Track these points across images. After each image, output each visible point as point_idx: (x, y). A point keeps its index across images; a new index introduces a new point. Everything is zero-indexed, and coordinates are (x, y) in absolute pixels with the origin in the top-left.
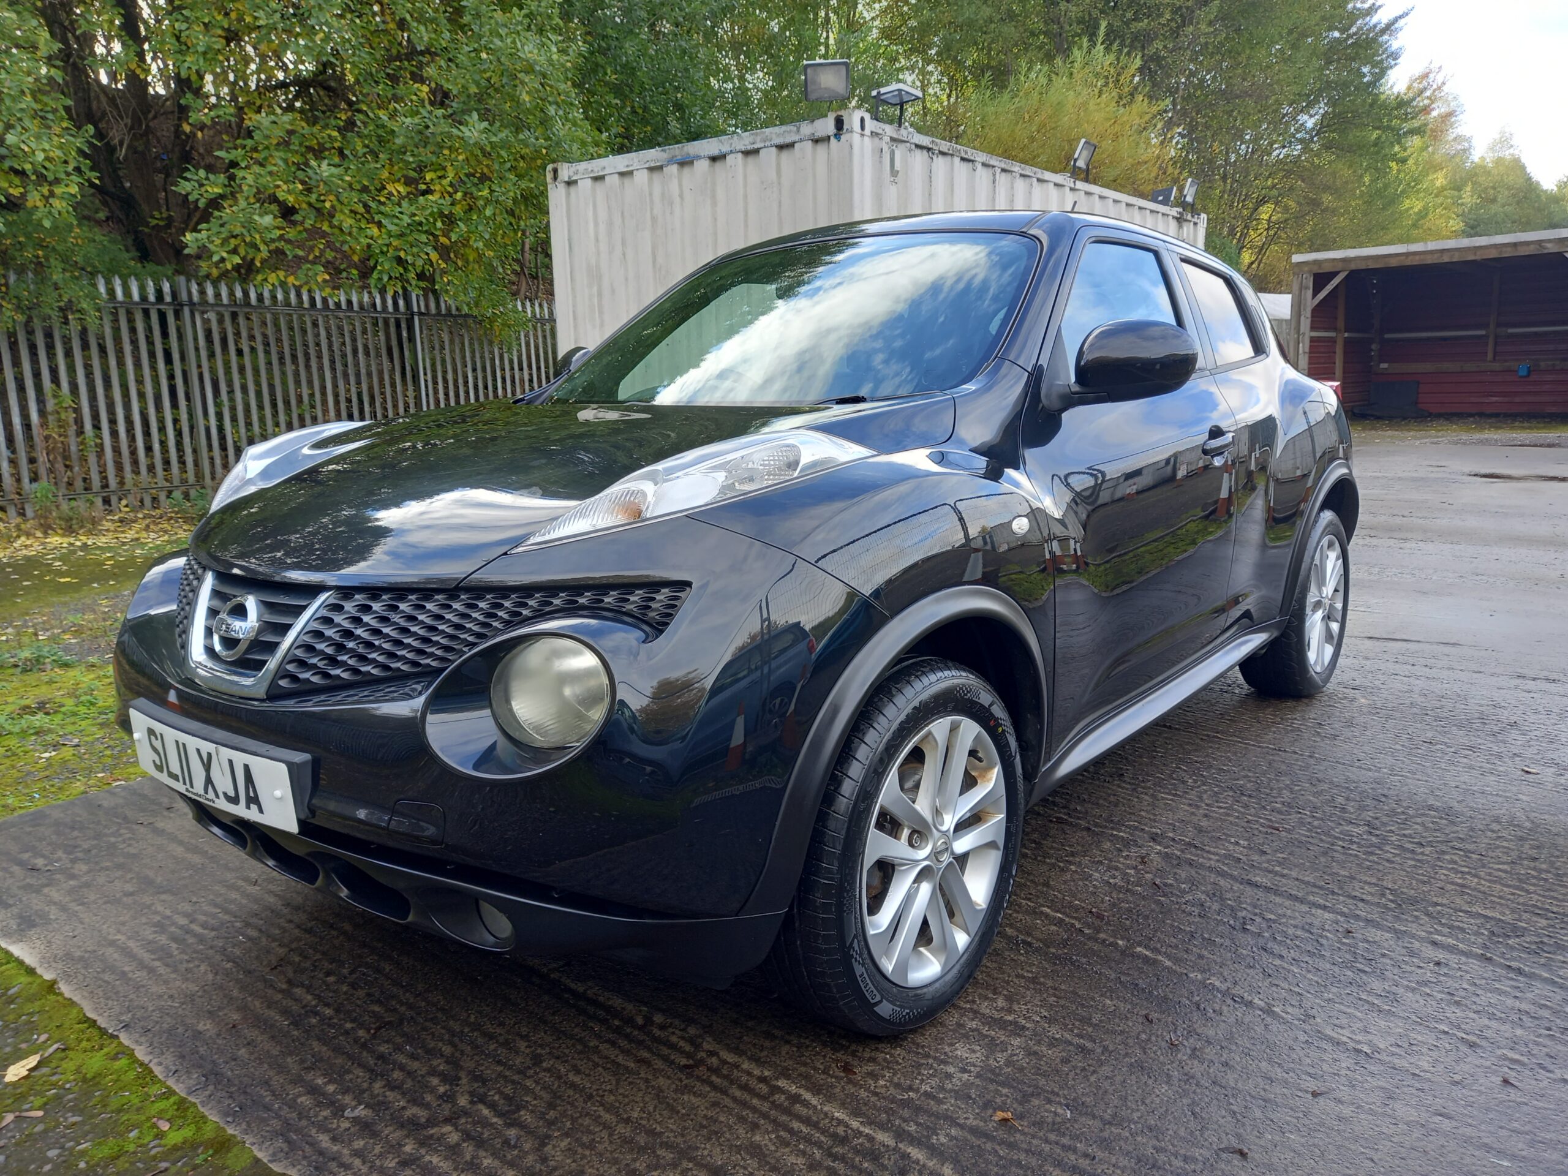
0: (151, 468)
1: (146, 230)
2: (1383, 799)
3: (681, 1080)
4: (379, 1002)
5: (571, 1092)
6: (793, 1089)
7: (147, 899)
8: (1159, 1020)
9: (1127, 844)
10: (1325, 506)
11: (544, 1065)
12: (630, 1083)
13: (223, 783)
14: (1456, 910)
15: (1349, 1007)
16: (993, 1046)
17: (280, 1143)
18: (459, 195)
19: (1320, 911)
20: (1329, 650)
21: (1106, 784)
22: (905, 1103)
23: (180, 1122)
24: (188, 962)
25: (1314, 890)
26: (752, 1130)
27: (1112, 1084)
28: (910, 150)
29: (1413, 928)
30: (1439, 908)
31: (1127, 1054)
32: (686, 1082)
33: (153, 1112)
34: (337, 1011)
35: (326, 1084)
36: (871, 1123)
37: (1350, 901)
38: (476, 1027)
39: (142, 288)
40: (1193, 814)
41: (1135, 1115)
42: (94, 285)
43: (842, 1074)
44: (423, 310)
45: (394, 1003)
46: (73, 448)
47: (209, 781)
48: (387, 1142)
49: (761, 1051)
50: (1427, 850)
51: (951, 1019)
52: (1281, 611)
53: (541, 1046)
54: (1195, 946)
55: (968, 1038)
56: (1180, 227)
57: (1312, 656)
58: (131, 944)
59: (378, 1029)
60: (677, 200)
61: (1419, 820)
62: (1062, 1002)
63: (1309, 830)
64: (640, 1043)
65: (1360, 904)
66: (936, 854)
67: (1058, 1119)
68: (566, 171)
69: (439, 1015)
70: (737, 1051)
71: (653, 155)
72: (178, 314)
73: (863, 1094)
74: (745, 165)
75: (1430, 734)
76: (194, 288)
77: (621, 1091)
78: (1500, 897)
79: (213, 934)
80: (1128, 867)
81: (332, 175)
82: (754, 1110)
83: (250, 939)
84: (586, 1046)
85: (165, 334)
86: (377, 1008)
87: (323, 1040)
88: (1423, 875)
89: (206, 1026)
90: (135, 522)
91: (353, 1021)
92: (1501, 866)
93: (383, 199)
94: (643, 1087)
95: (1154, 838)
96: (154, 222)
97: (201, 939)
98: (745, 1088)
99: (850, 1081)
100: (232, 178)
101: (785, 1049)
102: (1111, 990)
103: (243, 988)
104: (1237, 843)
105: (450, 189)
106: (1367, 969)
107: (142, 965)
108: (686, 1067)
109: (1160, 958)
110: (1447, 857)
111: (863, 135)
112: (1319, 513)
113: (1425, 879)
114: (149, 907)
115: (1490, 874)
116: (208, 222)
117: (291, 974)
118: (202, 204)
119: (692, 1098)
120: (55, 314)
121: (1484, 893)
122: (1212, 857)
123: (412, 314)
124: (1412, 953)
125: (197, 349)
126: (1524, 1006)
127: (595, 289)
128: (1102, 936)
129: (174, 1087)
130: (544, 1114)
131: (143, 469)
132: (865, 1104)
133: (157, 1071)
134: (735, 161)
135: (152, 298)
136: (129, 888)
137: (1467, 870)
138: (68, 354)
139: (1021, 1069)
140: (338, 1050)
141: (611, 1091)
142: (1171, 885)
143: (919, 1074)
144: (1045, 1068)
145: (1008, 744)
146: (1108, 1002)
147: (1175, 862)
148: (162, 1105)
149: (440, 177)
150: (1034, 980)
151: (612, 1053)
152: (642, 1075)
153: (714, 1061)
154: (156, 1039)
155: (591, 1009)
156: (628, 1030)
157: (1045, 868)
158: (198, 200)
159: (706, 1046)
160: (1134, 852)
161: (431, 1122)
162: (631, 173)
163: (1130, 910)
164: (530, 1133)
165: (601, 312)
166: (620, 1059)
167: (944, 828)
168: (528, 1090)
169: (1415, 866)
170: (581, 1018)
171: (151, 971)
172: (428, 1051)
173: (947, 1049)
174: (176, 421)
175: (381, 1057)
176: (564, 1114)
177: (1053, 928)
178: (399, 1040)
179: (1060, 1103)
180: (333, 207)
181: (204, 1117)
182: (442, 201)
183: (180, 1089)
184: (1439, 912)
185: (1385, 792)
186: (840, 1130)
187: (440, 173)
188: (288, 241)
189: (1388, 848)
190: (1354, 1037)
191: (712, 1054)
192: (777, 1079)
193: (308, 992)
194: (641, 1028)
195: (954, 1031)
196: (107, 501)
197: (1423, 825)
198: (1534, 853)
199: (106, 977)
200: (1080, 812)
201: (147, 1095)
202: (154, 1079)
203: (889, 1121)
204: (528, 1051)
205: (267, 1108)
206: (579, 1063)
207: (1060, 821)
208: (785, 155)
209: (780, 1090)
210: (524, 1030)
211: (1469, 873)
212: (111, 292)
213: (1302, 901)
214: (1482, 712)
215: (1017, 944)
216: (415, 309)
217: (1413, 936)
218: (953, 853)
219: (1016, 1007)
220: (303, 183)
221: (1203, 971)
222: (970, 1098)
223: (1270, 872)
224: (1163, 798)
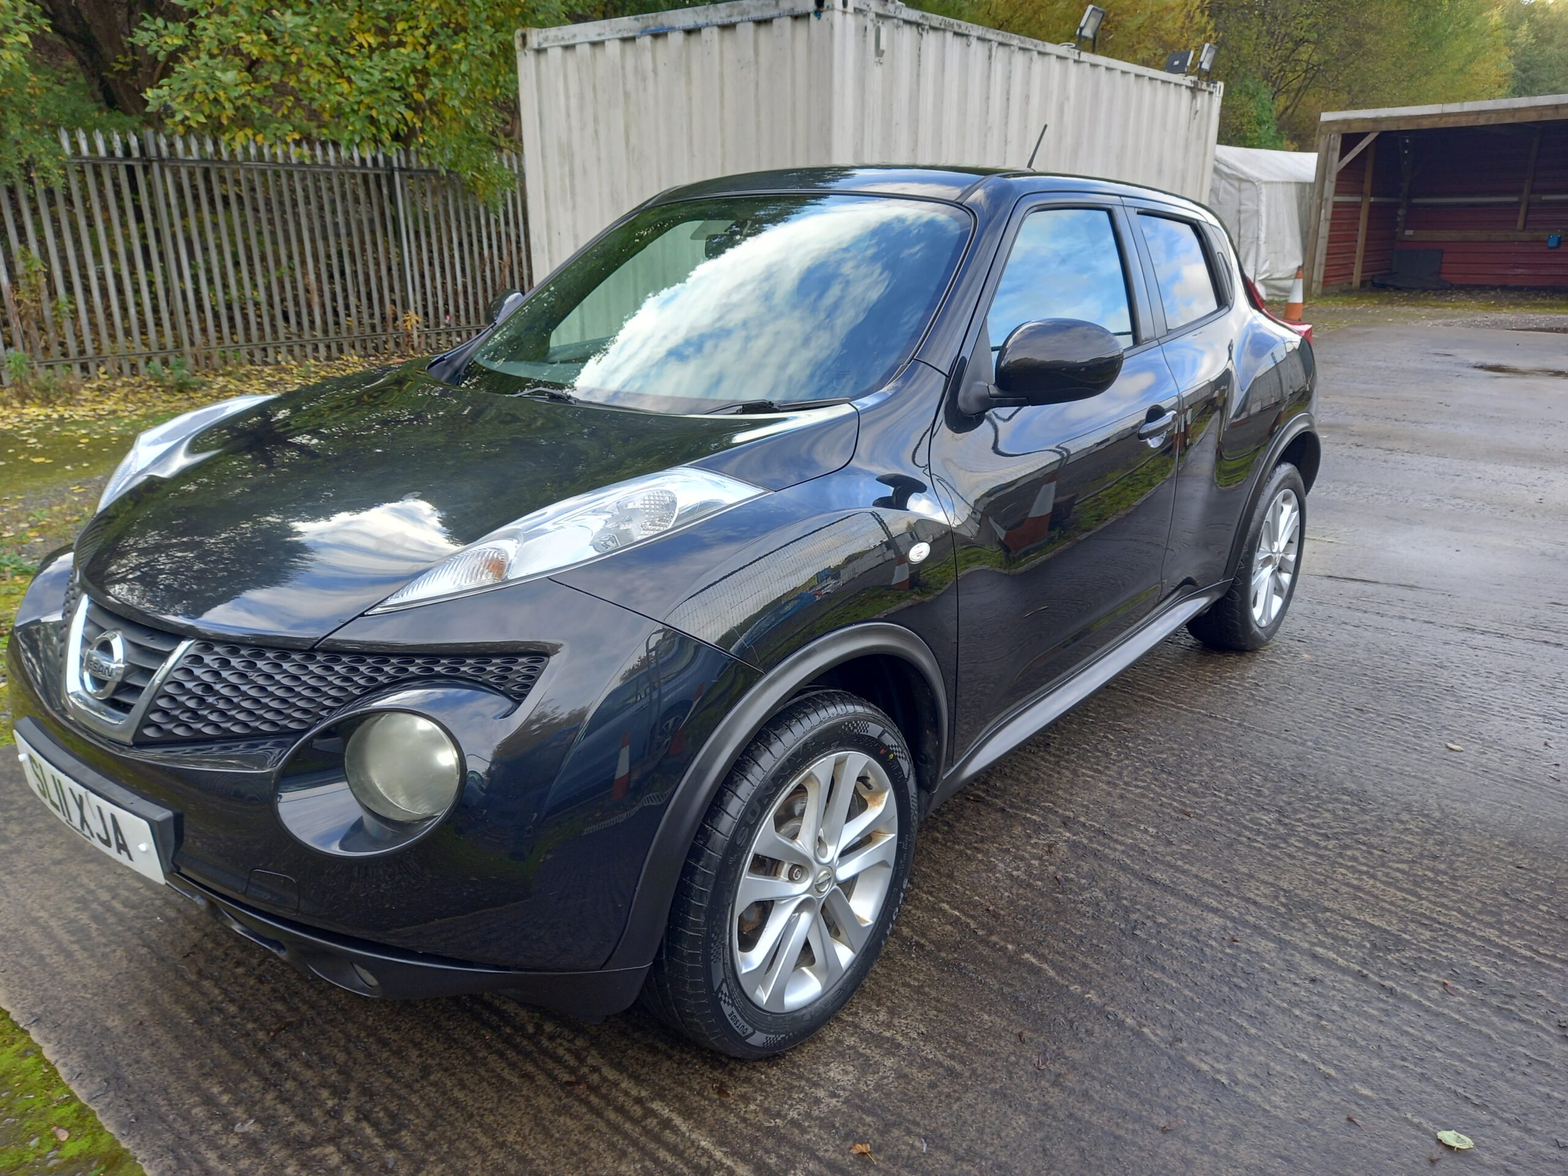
0: (128, 333)
1: (111, 76)
2: (1301, 780)
3: (560, 1099)
4: (283, 999)
5: (452, 1110)
6: (666, 1113)
7: (73, 868)
8: (1031, 1040)
9: (1038, 828)
10: (1284, 458)
11: (432, 1078)
12: (512, 1101)
13: (96, 826)
14: (1344, 917)
15: (1218, 1029)
16: (866, 1066)
17: (169, 1161)
18: (432, 48)
19: (1211, 915)
20: (1277, 602)
21: (1031, 756)
22: (770, 1132)
23: (78, 1132)
24: (105, 945)
25: (1210, 889)
26: (620, 1159)
27: (972, 1114)
28: (898, 27)
29: (1296, 938)
30: (1328, 914)
31: (993, 1080)
32: (565, 1101)
33: (54, 1120)
34: (242, 1008)
35: (221, 1093)
36: (734, 1153)
37: (1242, 904)
38: (372, 1032)
39: (108, 142)
40: (1109, 794)
41: (989, 1149)
42: (57, 141)
43: (716, 1096)
44: (404, 165)
45: (297, 1000)
46: (47, 313)
47: (83, 820)
48: (271, 1162)
49: (643, 1067)
50: (1331, 844)
51: (831, 1034)
52: (1225, 574)
53: (432, 1056)
54: (1082, 953)
55: (843, 1057)
56: (1194, 97)
57: (1257, 612)
58: (53, 923)
59: (277, 1031)
60: (650, 75)
61: (1330, 806)
62: (942, 1016)
63: (1220, 817)
64: (527, 1055)
65: (1252, 908)
66: (817, 887)
67: (914, 1153)
68: (535, 37)
69: (339, 1016)
70: (619, 1067)
71: (626, 24)
72: (146, 170)
73: (732, 1119)
74: (721, 41)
75: (1363, 700)
76: (163, 143)
77: (501, 1110)
78: (1392, 903)
79: (133, 913)
80: (1034, 857)
81: (296, 26)
82: (626, 1136)
83: (168, 920)
84: (475, 1057)
85: (134, 189)
86: (279, 1006)
87: (224, 1043)
88: (1322, 875)
89: (115, 1022)
90: (113, 390)
91: (255, 1021)
92: (1400, 866)
93: (352, 52)
94: (523, 1107)
95: (1066, 823)
96: (118, 67)
97: (121, 920)
98: (620, 1110)
99: (722, 1105)
100: (192, 26)
101: (667, 1064)
102: (991, 1004)
103: (154, 979)
104: (1146, 831)
105: (423, 41)
106: (1243, 985)
107: (61, 950)
108: (568, 1083)
109: (1045, 966)
110: (1349, 853)
111: (844, 13)
112: (1274, 468)
113: (1322, 878)
114: (75, 878)
115: (1387, 875)
116: (169, 77)
117: (201, 964)
118: (162, 56)
119: (568, 1120)
120: (16, 172)
121: (1377, 897)
122: (1118, 847)
123: (392, 170)
124: (1291, 967)
125: (168, 205)
126: (1387, 1032)
127: (567, 169)
128: (994, 938)
129: (76, 1093)
130: (424, 1134)
131: (120, 334)
132: (732, 1132)
133: (62, 1072)
134: (711, 35)
135: (119, 153)
136: (58, 854)
137: (1365, 869)
138: (35, 211)
139: (888, 1095)
140: (236, 1054)
141: (491, 1111)
142: (1072, 880)
143: (790, 1098)
144: (911, 1094)
145: (900, 769)
146: (986, 1017)
147: (1080, 852)
148: (63, 1112)
149: (410, 28)
150: (919, 990)
151: (499, 1065)
152: (524, 1092)
153: (595, 1078)
154: (65, 1036)
155: (486, 1015)
156: (518, 1040)
157: (953, 855)
158: (157, 52)
159: (590, 1061)
160: (1043, 839)
161: (316, 1142)
162: (602, 43)
163: (1026, 908)
164: (408, 1156)
165: (573, 194)
166: (506, 1074)
167: (825, 860)
168: (412, 1107)
169: (1314, 863)
170: (475, 1024)
171: (69, 955)
172: (323, 1059)
173: (822, 1069)
174: (151, 284)
175: (277, 1065)
176: (443, 1136)
177: (949, 928)
178: (296, 1044)
179: (919, 1135)
180: (299, 61)
181: (101, 1127)
182: (414, 55)
183: (81, 1094)
184: (1327, 920)
185: (1305, 771)
186: (704, 1161)
187: (412, 23)
188: (253, 98)
189: (1292, 840)
190: (1216, 1065)
191: (595, 1069)
192: (653, 1100)
193: (216, 985)
194: (530, 1038)
195: (832, 1048)
196: (84, 368)
197: (1333, 812)
198: (1436, 850)
199: (25, 961)
200: (999, 789)
201: (49, 1097)
202: (59, 1083)
203: (752, 1151)
204: (419, 1060)
205: (162, 1119)
206: (465, 1076)
207: (978, 799)
208: (763, 31)
209: (652, 1113)
210: (418, 1037)
211: (1367, 873)
212: (75, 145)
213: (1195, 902)
214: (1421, 674)
215: (910, 947)
216: (396, 164)
217: (1295, 948)
218: (836, 880)
219: (896, 1021)
220: (268, 33)
221: (1082, 983)
222: (834, 1126)
223: (1171, 867)
224: (1084, 775)
